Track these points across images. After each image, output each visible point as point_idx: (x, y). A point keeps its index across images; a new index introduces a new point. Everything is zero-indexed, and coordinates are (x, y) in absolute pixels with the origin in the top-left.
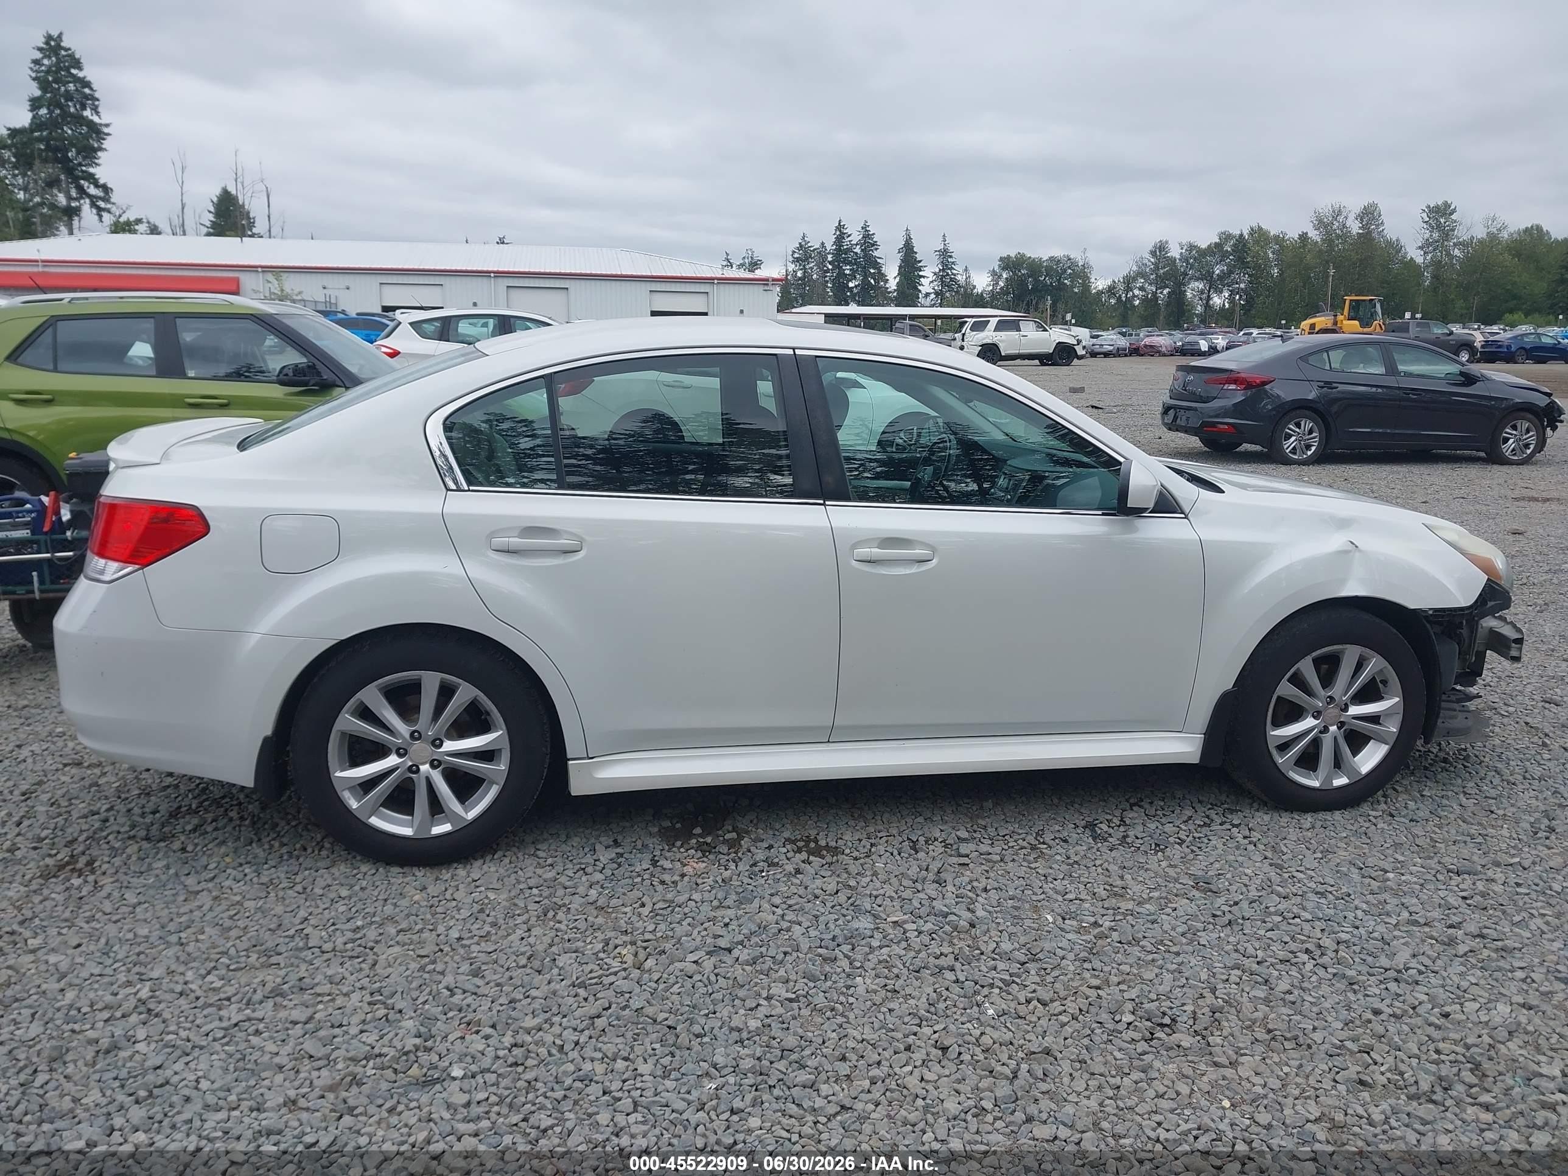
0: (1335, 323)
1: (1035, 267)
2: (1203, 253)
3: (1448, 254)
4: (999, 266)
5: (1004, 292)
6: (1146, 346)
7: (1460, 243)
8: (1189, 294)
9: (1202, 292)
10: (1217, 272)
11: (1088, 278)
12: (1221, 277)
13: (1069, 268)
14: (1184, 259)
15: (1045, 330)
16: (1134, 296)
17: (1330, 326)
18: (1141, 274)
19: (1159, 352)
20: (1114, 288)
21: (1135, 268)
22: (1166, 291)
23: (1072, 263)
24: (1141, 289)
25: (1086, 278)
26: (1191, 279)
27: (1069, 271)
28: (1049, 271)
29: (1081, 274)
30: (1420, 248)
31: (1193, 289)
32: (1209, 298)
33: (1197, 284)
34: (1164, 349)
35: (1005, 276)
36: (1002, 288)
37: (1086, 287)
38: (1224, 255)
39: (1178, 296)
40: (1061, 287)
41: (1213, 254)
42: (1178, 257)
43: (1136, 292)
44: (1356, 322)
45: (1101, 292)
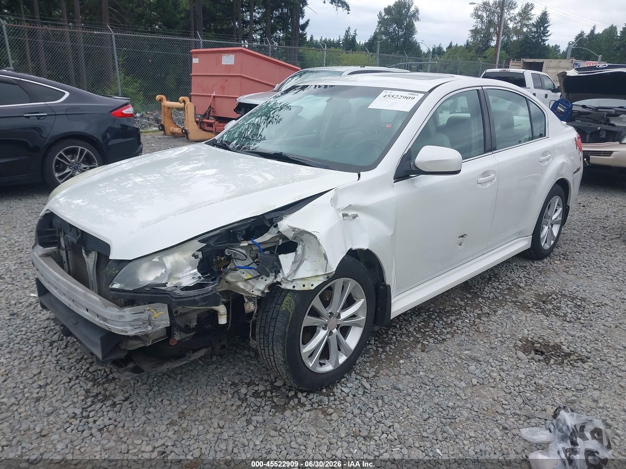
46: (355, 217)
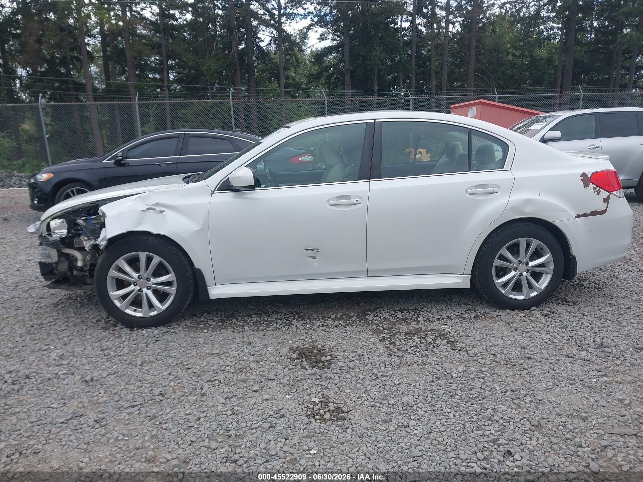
46: (162, 212)
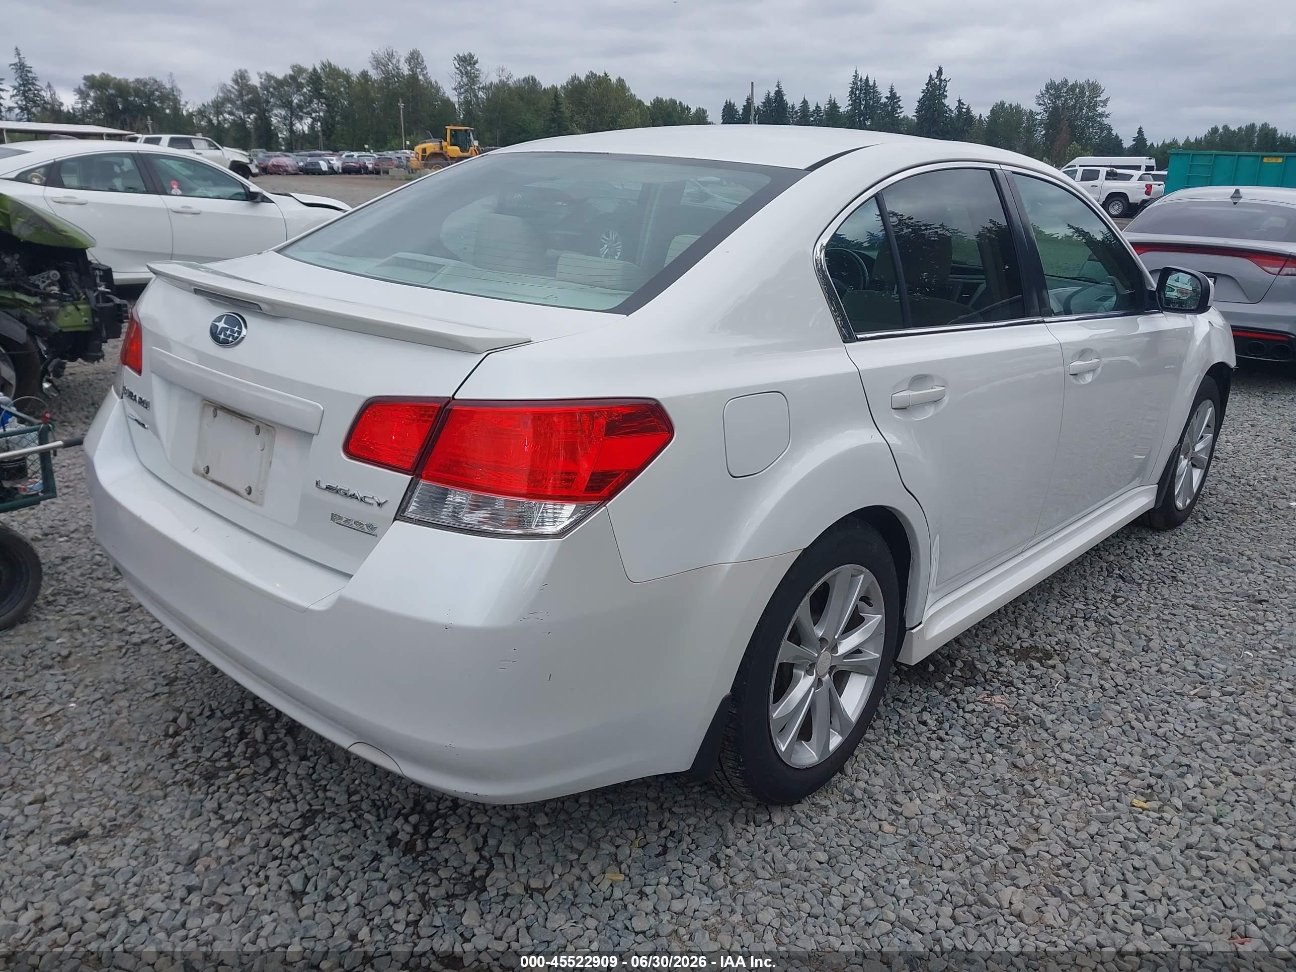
0: (441, 148)
1: (122, 89)
2: (280, 84)
3: (476, 96)
4: (85, 85)
5: (93, 110)
6: (274, 165)
7: (483, 88)
8: (274, 120)
9: (285, 118)
10: (295, 101)
11: (179, 101)
12: (300, 107)
13: (157, 90)
14: (265, 88)
15: (218, 149)
16: (225, 119)
17: (437, 150)
18: (227, 100)
19: (286, 171)
20: (204, 111)
21: (221, 95)
22: (252, 116)
23: (160, 87)
24: (230, 113)
25: (176, 102)
26: (273, 106)
27: (157, 93)
28: (138, 93)
29: (170, 98)
30: (455, 89)
31: (277, 116)
32: (292, 125)
33: (279, 111)
34: (290, 169)
35: (92, 94)
36: (91, 107)
37: (176, 109)
38: (300, 86)
39: (264, 121)
40: (152, 107)
41: (289, 85)
42: (258, 85)
43: (227, 116)
44: (457, 148)
45: (191, 115)
